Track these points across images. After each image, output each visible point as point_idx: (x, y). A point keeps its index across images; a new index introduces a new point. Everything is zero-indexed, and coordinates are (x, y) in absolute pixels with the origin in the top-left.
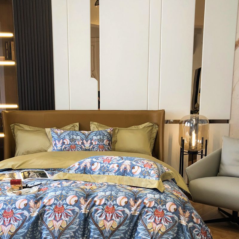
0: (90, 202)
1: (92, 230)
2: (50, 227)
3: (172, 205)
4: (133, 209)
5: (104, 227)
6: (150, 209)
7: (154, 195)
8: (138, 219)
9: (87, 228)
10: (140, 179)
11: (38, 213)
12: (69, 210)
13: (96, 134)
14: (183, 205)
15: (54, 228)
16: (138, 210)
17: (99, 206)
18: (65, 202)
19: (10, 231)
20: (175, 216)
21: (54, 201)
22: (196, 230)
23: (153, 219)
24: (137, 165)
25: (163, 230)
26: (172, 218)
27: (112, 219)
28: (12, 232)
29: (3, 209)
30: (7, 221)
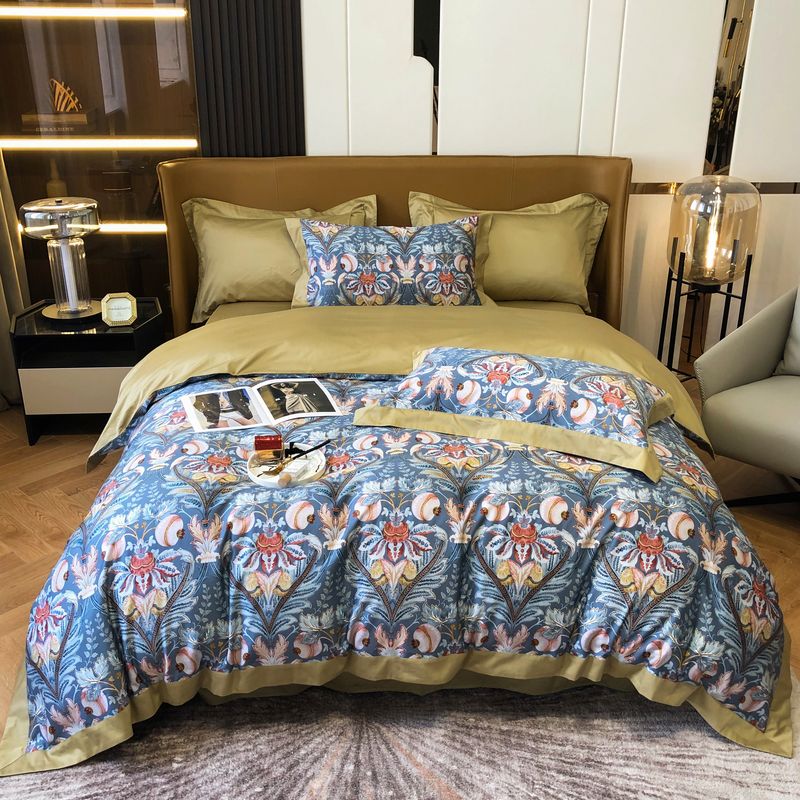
0: (471, 513)
1: (480, 586)
2: (375, 577)
3: (683, 519)
4: (584, 533)
5: (509, 580)
6: (627, 533)
8: (596, 557)
9: (468, 578)
10: (594, 437)
11: (344, 541)
12: (421, 534)
13: (430, 237)
14: (710, 516)
15: (387, 580)
16: (596, 535)
17: (495, 525)
18: (411, 514)
19: (278, 587)
20: (691, 551)
21: (383, 510)
22: (741, 583)
23: (636, 560)
24: (583, 396)
25: (661, 588)
26: (684, 556)
27: (529, 559)
28: (284, 588)
29: (256, 530)
30: (269, 560)
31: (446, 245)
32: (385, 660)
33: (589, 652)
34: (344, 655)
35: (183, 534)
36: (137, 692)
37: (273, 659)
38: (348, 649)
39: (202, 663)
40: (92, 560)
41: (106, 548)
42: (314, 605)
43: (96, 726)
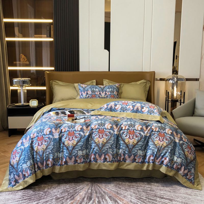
0: (119, 128)
1: (121, 144)
2: (96, 142)
3: (169, 130)
4: (146, 132)
5: (128, 143)
6: (156, 132)
7: (158, 124)
8: (149, 138)
9: (118, 143)
10: (148, 115)
11: (89, 133)
12: (107, 132)
13: (108, 87)
14: (176, 130)
15: (99, 142)
16: (149, 133)
17: (125, 130)
18: (105, 127)
19: (73, 144)
20: (172, 137)
21: (98, 127)
22: (185, 145)
23: (158, 138)
24: (145, 106)
25: (165, 145)
26: (170, 138)
27: (133, 138)
28: (74, 144)
29: (68, 131)
30: (71, 138)
31: (112, 89)
32: (99, 163)
33: (149, 162)
34: (89, 163)
35: (50, 132)
36: (37, 171)
37: (71, 163)
38: (90, 161)
39: (53, 164)
40: (28, 138)
41: (32, 135)
42: (82, 148)
43: (26, 179)
